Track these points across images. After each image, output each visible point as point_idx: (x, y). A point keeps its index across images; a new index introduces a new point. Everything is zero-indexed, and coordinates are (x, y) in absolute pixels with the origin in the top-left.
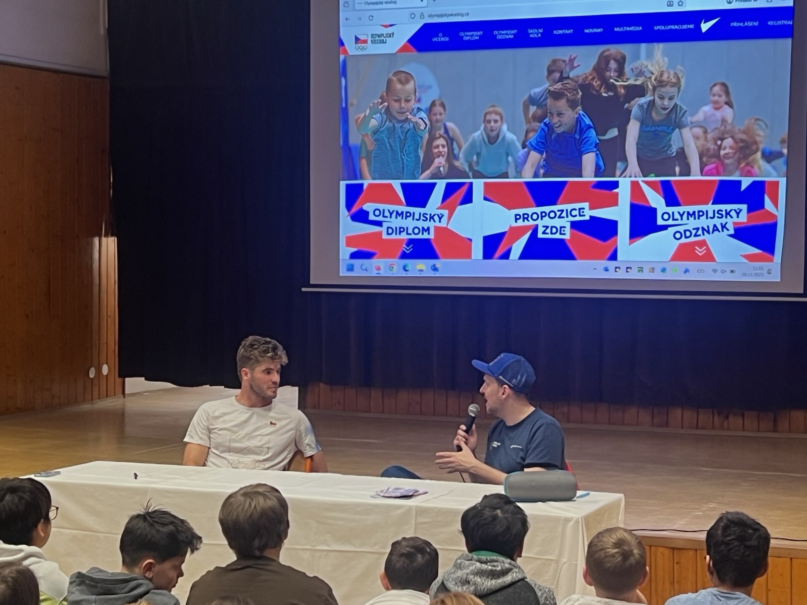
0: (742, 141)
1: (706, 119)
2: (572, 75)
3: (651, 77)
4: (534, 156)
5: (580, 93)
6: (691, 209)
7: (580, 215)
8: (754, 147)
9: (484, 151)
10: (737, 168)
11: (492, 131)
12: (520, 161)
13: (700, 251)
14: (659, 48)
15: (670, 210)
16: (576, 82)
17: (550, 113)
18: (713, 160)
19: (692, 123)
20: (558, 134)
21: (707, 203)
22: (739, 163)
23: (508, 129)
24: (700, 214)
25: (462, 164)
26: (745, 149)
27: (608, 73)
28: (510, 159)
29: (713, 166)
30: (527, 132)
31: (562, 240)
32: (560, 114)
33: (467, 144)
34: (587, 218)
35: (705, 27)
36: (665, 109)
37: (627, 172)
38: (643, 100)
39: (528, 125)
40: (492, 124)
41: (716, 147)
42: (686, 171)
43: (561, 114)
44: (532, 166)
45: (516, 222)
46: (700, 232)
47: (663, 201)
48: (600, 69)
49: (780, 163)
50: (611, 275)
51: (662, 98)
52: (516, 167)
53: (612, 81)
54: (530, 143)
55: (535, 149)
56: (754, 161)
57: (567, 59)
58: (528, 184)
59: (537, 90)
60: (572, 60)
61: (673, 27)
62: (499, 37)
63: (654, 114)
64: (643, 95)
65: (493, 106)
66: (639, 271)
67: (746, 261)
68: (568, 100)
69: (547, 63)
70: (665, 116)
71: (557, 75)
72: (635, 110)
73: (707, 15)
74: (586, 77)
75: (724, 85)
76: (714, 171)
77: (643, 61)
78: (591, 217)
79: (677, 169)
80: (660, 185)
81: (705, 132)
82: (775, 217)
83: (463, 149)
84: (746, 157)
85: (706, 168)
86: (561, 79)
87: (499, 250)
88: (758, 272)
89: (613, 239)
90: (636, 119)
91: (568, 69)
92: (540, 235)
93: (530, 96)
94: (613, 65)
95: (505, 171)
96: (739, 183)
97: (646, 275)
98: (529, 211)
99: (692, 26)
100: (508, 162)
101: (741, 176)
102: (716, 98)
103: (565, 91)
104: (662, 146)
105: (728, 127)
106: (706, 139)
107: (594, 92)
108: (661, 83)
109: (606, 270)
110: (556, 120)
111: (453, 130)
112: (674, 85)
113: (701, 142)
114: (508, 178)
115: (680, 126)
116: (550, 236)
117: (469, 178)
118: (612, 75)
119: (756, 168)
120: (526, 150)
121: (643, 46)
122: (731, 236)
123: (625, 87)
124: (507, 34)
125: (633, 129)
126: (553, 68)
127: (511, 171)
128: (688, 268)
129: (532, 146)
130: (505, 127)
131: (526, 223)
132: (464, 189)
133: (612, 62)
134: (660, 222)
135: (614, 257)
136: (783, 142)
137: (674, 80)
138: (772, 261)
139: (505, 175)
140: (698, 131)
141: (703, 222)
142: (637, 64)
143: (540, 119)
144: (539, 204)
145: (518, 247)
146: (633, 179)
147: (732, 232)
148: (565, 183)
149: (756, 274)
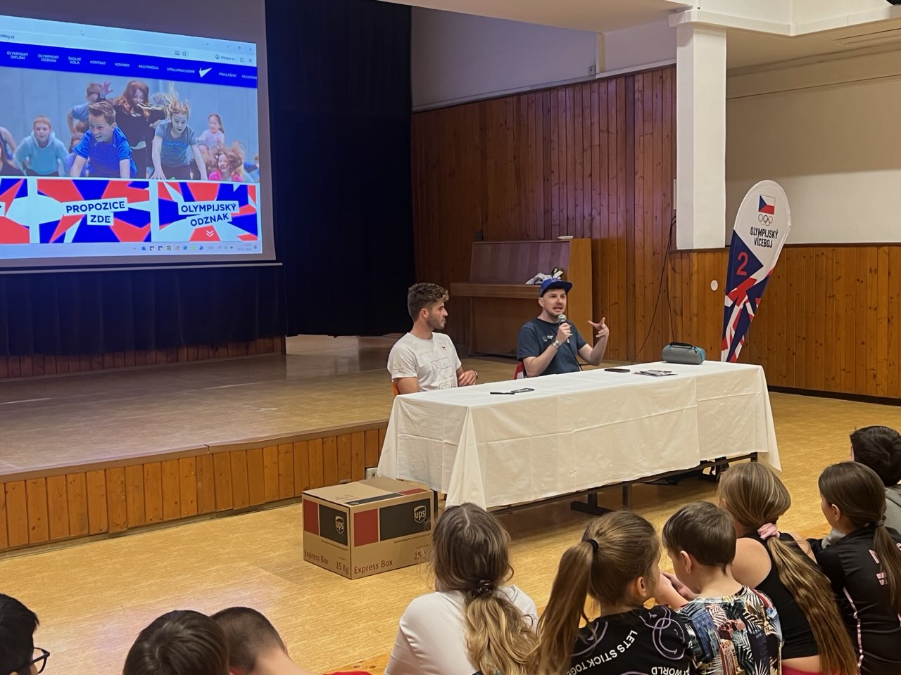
0: (232, 157)
1: (207, 139)
2: (107, 97)
3: (168, 106)
4: (80, 159)
5: (115, 112)
6: (202, 203)
7: (121, 207)
8: (239, 161)
9: (35, 152)
10: (230, 176)
11: (42, 137)
12: (67, 162)
13: (210, 234)
14: (172, 84)
15: (188, 204)
16: (111, 103)
17: (92, 126)
18: (215, 169)
19: (198, 142)
20: (100, 143)
21: (213, 200)
22: (231, 172)
23: (56, 136)
24: (209, 207)
25: (16, 163)
26: (234, 163)
27: (135, 99)
28: (59, 160)
29: (215, 173)
30: (73, 140)
31: (108, 227)
32: (99, 128)
33: (19, 147)
34: (126, 209)
35: (202, 73)
36: (180, 130)
37: (155, 175)
38: (163, 122)
39: (73, 135)
40: (42, 131)
41: (215, 160)
42: (198, 176)
43: (101, 127)
44: (79, 167)
45: (68, 212)
46: (209, 220)
47: (182, 197)
48: (130, 95)
49: (255, 173)
50: (147, 253)
51: (177, 122)
52: (65, 167)
53: (138, 105)
54: (76, 148)
55: (80, 154)
56: (240, 170)
57: (103, 85)
58: (75, 181)
59: (79, 107)
60: (106, 86)
61: (180, 70)
62: (43, 60)
63: (172, 133)
64: (164, 119)
65: (42, 116)
66: (168, 249)
67: (240, 240)
68: (105, 117)
69: (86, 86)
70: (180, 136)
71: (96, 96)
72: (158, 129)
73: (204, 65)
74: (119, 101)
75: (217, 116)
76: (216, 177)
77: (161, 94)
78: (129, 209)
79: (191, 175)
80: (179, 185)
81: (208, 149)
82: (254, 210)
83: (16, 151)
84: (235, 168)
85: (211, 175)
86: (99, 100)
87: (54, 235)
88: (248, 247)
89: (147, 225)
90: (159, 135)
91: (104, 92)
92: (89, 223)
93: (73, 111)
94: (139, 93)
95: (56, 170)
96: (231, 186)
97: (173, 252)
98: (79, 203)
99: (193, 72)
100: (58, 163)
101: (233, 181)
102: (213, 125)
103: (103, 110)
104: (180, 157)
105: (222, 147)
106: (208, 154)
107: (125, 113)
108: (175, 111)
109: (144, 249)
110: (96, 132)
111: (5, 133)
112: (184, 113)
113: (206, 156)
114: (58, 176)
115: (191, 143)
116: (97, 224)
117: (23, 175)
118: (139, 100)
119: (241, 175)
120: (72, 154)
121: (161, 82)
122: (230, 223)
123: (149, 111)
124: (50, 58)
125: (157, 143)
126: (92, 90)
127: (61, 170)
128: (203, 246)
129: (77, 151)
130: (53, 135)
131: (76, 213)
132: (19, 185)
133: (138, 90)
134: (181, 213)
135: (148, 239)
136: (256, 159)
137: (184, 110)
138: (256, 240)
139: (56, 174)
140: (203, 147)
141: (211, 213)
142: (158, 94)
143: (83, 130)
144: (86, 198)
145: (71, 232)
146: (159, 181)
147: (231, 220)
148: (107, 182)
149: (247, 249)
